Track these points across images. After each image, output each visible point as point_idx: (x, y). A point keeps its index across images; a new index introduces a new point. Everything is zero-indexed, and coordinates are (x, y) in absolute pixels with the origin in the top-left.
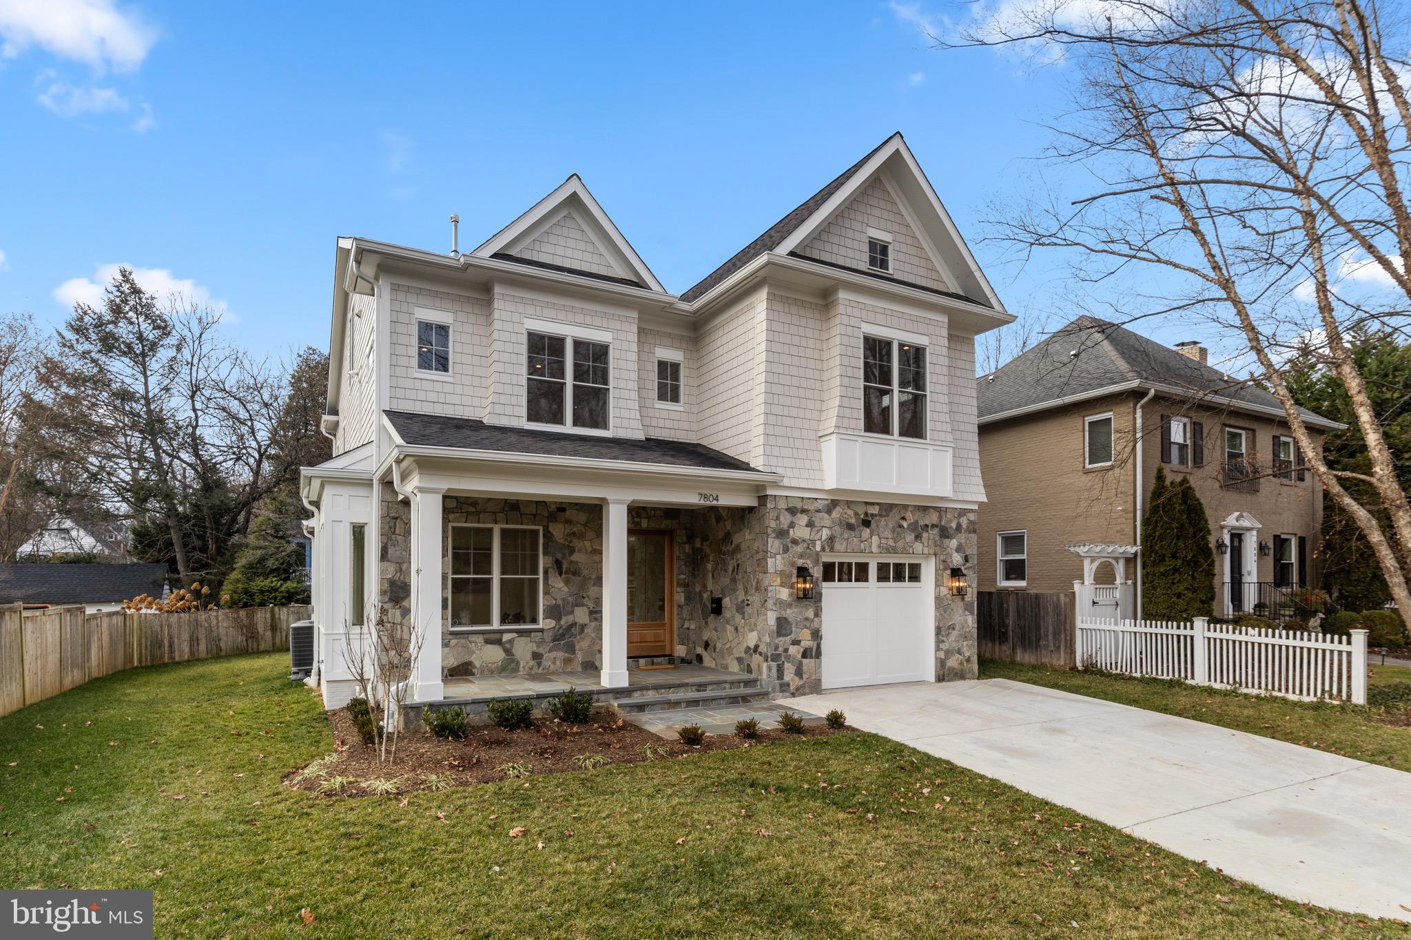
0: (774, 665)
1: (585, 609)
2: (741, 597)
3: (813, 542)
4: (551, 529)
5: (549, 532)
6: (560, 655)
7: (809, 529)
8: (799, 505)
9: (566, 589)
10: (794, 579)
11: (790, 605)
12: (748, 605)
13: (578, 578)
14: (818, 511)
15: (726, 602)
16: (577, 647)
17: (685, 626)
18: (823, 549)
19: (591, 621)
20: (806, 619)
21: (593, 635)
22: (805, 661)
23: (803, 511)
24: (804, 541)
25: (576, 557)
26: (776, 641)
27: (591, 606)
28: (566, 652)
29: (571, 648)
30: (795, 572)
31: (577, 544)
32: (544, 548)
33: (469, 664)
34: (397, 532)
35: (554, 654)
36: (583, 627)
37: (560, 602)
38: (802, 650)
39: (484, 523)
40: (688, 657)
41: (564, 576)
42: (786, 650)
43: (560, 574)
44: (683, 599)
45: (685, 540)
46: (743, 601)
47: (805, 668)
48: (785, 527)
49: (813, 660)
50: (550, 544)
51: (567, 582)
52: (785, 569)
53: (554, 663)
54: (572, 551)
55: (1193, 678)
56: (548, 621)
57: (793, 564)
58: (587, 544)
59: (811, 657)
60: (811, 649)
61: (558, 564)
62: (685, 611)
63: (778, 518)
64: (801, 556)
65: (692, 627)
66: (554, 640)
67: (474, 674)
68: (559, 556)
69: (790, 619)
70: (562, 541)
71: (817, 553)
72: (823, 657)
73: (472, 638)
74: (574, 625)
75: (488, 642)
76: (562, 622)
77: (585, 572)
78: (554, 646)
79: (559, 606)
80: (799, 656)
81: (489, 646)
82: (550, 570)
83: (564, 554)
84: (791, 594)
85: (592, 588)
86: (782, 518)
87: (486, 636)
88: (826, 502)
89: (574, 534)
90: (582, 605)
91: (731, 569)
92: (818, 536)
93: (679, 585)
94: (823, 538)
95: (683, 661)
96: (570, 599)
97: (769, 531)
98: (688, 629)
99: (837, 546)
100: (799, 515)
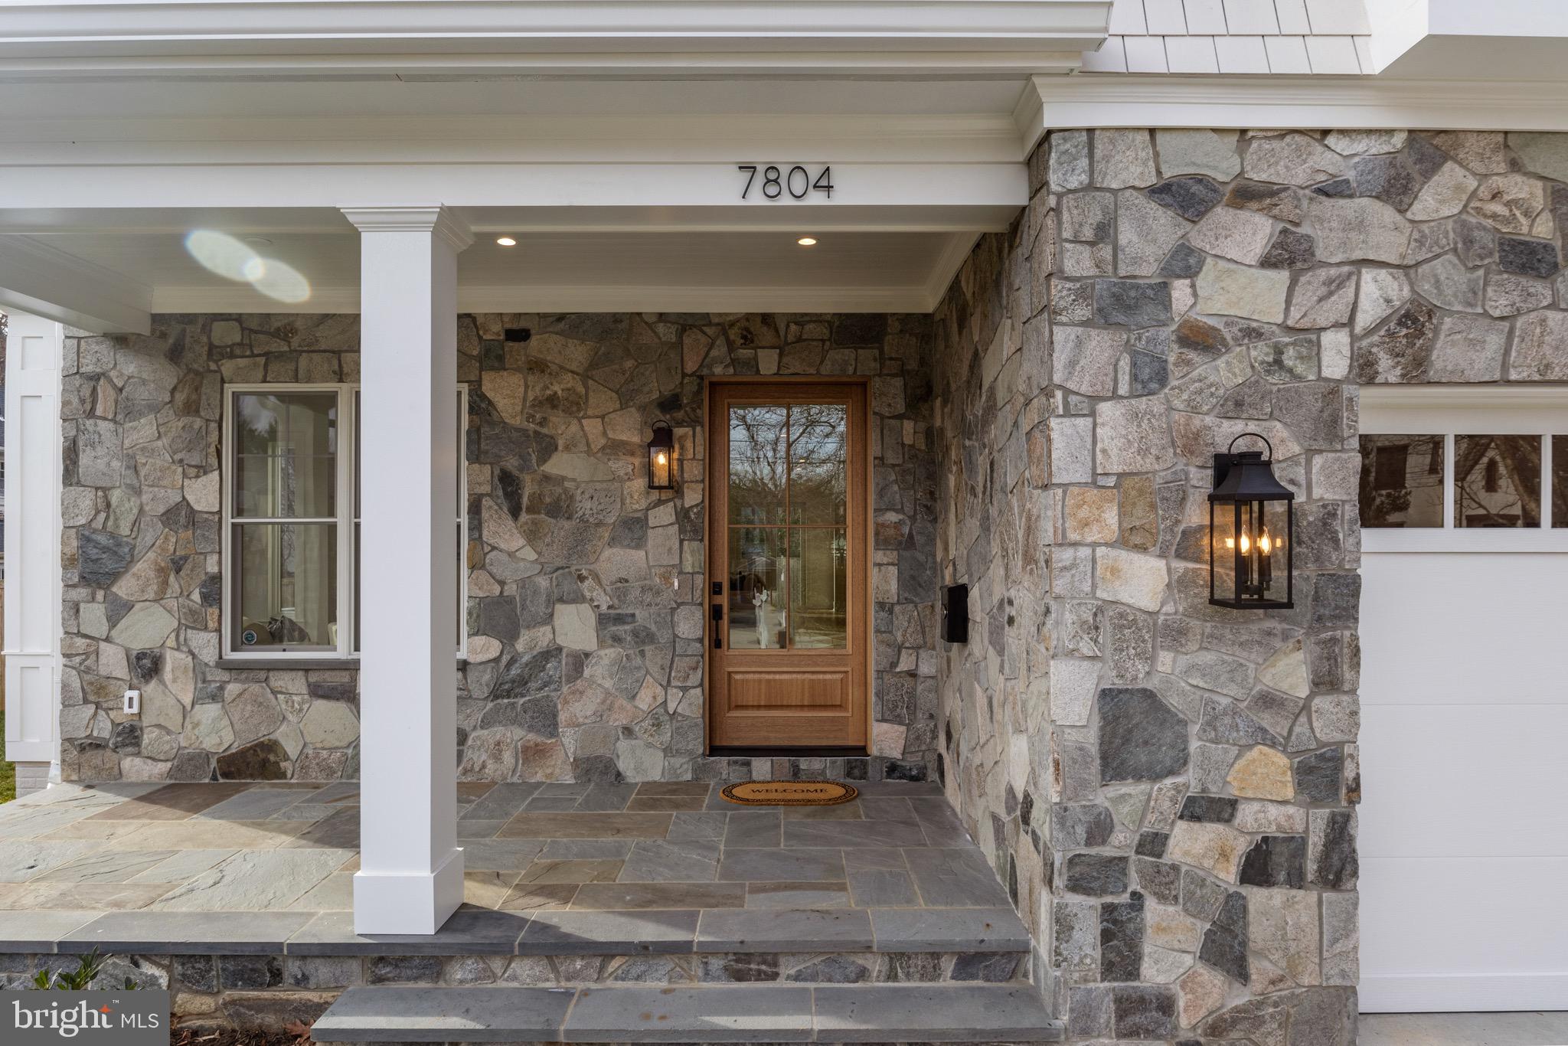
0: (1086, 908)
1: (585, 608)
3: (1308, 336)
4: (487, 388)
5: (483, 397)
6: (516, 735)
7: (1283, 276)
8: (1222, 165)
9: (529, 554)
10: (1196, 514)
11: (1174, 635)
13: (567, 524)
14: (1332, 190)
15: (975, 602)
16: (562, 717)
17: (903, 666)
18: (1365, 370)
19: (601, 643)
20: (1268, 701)
21: (608, 684)
22: (1256, 896)
23: (1246, 195)
24: (1252, 334)
25: (556, 465)
26: (1103, 797)
27: (604, 601)
28: (531, 729)
29: (546, 720)
30: (1202, 479)
31: (563, 428)
32: (470, 443)
33: (271, 746)
34: (99, 412)
35: (498, 732)
36: (580, 660)
37: (511, 589)
38: (1242, 846)
39: (309, 380)
40: (912, 761)
41: (524, 517)
42: (1153, 844)
43: (515, 513)
44: (894, 586)
45: (901, 408)
47: (1258, 931)
48: (1148, 271)
49: (1306, 898)
50: (485, 429)
51: (532, 535)
52: (1149, 463)
53: (497, 757)
54: (548, 448)
56: (480, 640)
57: (1190, 443)
58: (592, 427)
59: (1296, 879)
60: (1297, 844)
61: (508, 483)
62: (901, 620)
63: (1105, 232)
64: (1236, 405)
65: (926, 668)
66: (495, 694)
67: (283, 775)
68: (511, 463)
69: (1173, 701)
70: (517, 421)
71: (1332, 391)
72: (1367, 882)
73: (279, 680)
74: (553, 652)
75: (317, 692)
76: (520, 646)
77: (585, 506)
78: (496, 710)
79: (510, 600)
80: (1229, 875)
81: (321, 705)
82: (486, 502)
83: (524, 458)
84: (1179, 585)
85: (607, 552)
86: (1127, 234)
87: (314, 677)
88: (1377, 147)
89: (552, 401)
90: (578, 599)
92: (1337, 307)
93: (882, 543)
94: (1363, 320)
95: (893, 769)
96: (543, 582)
97: (1059, 292)
98: (912, 674)
99: (1446, 355)
100: (1221, 214)
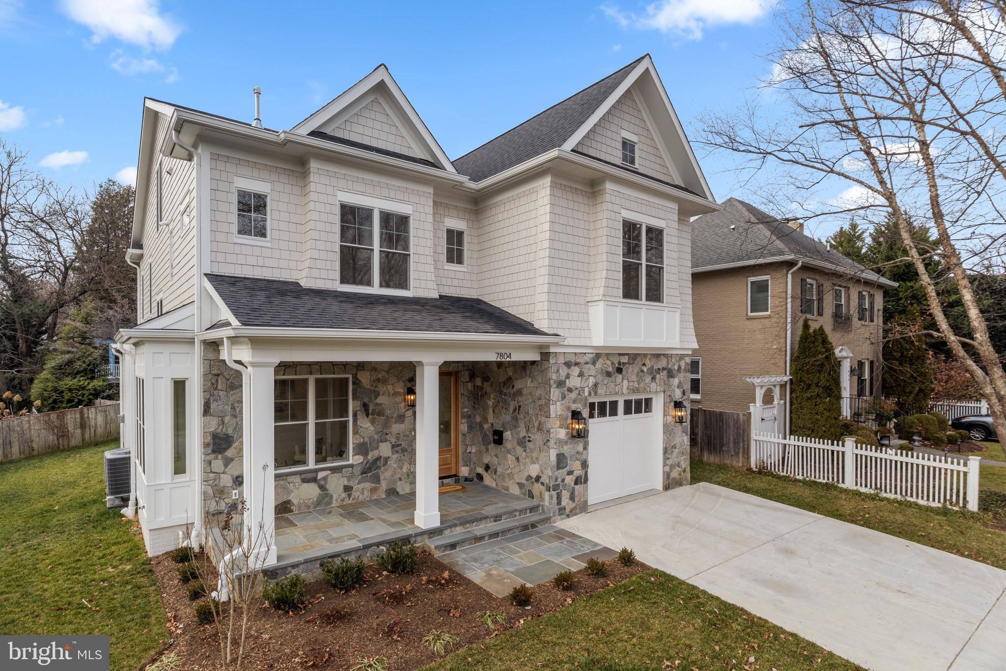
0: (554, 493)
1: (388, 444)
2: (523, 433)
3: (583, 389)
4: (359, 377)
5: (357, 379)
6: (368, 485)
7: (580, 378)
8: (573, 359)
9: (372, 428)
10: (569, 421)
11: (566, 443)
12: (529, 441)
13: (383, 418)
14: (587, 363)
15: (507, 435)
16: (382, 478)
17: (468, 451)
18: (590, 394)
19: (393, 454)
20: (578, 453)
21: (395, 466)
22: (577, 487)
23: (576, 364)
24: (576, 389)
25: (381, 400)
26: (556, 473)
27: (393, 440)
28: (373, 483)
29: (377, 479)
30: (570, 414)
31: (381, 388)
32: (353, 394)
33: (288, 502)
34: (219, 387)
35: (362, 485)
36: (387, 459)
37: (367, 440)
38: (574, 478)
39: (300, 374)
40: (470, 476)
41: (370, 417)
42: (563, 480)
43: (367, 415)
44: (466, 429)
45: (468, 380)
46: (525, 437)
47: (576, 493)
48: (563, 378)
49: (582, 486)
50: (358, 389)
51: (373, 422)
52: (563, 413)
53: (363, 494)
54: (377, 395)
55: (843, 482)
56: (357, 457)
57: (568, 408)
58: (390, 387)
59: (581, 484)
60: (581, 477)
61: (365, 406)
62: (468, 438)
63: (558, 371)
64: (574, 402)
65: (474, 451)
66: (362, 474)
67: (292, 511)
68: (366, 400)
69: (566, 454)
70: (368, 387)
71: (586, 398)
72: (589, 483)
73: (290, 479)
74: (379, 458)
75: (304, 481)
76: (369, 457)
77: (388, 412)
78: (362, 478)
79: (366, 443)
80: (573, 484)
81: (305, 485)
82: (359, 413)
83: (370, 399)
84: (567, 434)
85: (394, 426)
86: (561, 372)
87: (303, 476)
88: (592, 356)
89: (378, 380)
90: (386, 441)
91: (511, 409)
92: (586, 384)
93: (463, 417)
94: (590, 386)
95: (466, 479)
96: (376, 437)
97: (552, 382)
98: (470, 453)
99: (600, 391)
100: (573, 367)
